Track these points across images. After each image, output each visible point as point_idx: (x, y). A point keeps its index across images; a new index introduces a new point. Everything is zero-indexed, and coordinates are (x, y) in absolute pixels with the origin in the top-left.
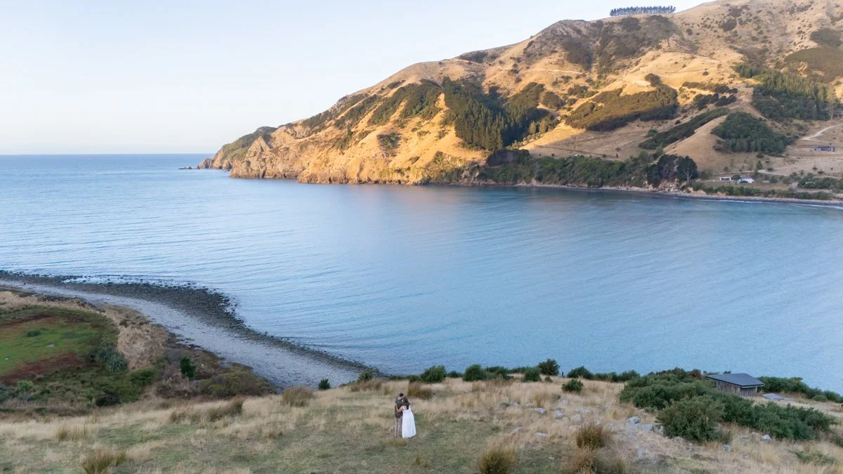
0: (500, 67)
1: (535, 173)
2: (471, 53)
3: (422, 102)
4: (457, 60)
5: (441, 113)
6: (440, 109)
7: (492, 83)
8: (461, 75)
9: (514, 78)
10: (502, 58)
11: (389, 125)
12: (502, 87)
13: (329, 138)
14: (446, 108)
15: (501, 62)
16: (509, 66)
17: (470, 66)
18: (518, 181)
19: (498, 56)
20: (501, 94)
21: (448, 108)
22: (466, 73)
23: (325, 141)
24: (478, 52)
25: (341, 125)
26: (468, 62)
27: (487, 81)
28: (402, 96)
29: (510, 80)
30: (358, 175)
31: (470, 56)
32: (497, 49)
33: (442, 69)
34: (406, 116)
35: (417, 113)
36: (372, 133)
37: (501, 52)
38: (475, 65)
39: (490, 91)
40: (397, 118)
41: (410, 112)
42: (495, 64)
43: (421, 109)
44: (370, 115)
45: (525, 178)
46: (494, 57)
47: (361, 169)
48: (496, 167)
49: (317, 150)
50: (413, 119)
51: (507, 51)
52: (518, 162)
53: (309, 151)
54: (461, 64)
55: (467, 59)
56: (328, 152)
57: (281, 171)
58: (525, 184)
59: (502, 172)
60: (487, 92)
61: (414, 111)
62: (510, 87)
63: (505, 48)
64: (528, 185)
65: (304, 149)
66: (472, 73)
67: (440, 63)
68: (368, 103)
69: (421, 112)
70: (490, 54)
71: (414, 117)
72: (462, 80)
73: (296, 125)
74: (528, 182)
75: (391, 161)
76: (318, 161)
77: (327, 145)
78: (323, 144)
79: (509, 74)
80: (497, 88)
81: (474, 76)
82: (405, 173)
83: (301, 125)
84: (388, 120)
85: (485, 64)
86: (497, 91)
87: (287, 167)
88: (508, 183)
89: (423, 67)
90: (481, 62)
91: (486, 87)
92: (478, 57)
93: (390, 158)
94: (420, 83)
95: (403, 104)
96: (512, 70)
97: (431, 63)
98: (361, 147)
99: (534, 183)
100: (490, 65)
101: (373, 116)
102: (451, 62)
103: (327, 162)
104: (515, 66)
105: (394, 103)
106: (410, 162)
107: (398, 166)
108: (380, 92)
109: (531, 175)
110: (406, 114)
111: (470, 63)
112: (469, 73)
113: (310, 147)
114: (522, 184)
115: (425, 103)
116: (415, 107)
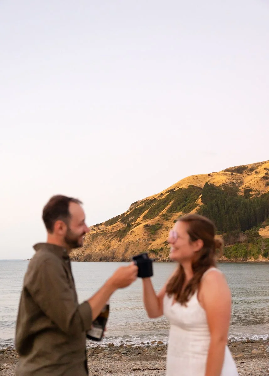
0: (255, 176)
1: (262, 251)
2: (235, 167)
3: (186, 200)
4: (224, 172)
5: (198, 208)
6: (197, 205)
7: (247, 187)
8: (223, 182)
9: (265, 182)
10: (257, 170)
11: (158, 217)
12: (254, 189)
13: (115, 230)
14: (201, 204)
15: (256, 173)
16: (262, 175)
17: (232, 176)
18: (248, 258)
19: (256, 169)
20: (253, 195)
21: (203, 204)
22: (227, 181)
23: (111, 233)
24: (241, 166)
25: (125, 221)
26: (231, 173)
27: (243, 186)
28: (172, 197)
29: (261, 184)
30: (123, 255)
31: (233, 169)
32: (255, 164)
33: (210, 178)
34: (171, 212)
35: (180, 208)
36: (142, 224)
37: (259, 166)
38: (236, 175)
39: (244, 193)
40: (164, 213)
41: (175, 208)
42: (252, 174)
43: (184, 206)
44: (146, 212)
45: (254, 255)
46: (252, 170)
47: (126, 250)
48: (230, 246)
49: (104, 239)
50: (176, 213)
51: (263, 165)
52: (249, 242)
53: (99, 241)
54: (224, 174)
55: (230, 171)
56: (111, 240)
57: (76, 255)
58: (254, 260)
59: (234, 250)
60: (243, 194)
61: (178, 208)
62: (261, 189)
63: (262, 163)
64: (256, 261)
65: (95, 239)
66: (232, 180)
67: (209, 175)
68: (148, 204)
69: (184, 208)
70: (250, 167)
71: (178, 212)
72: (224, 185)
73: (101, 224)
74: (257, 258)
75: (151, 244)
76: (103, 248)
77: (112, 235)
78: (109, 235)
79: (261, 180)
80: (251, 190)
81: (233, 182)
82: (159, 253)
83: (104, 224)
84: (158, 214)
85: (245, 175)
86: (250, 193)
87: (81, 252)
88: (239, 259)
89: (195, 178)
90: (241, 173)
91: (242, 190)
92: (240, 170)
93: (150, 242)
94: (187, 188)
95: (171, 203)
96: (263, 177)
97: (202, 175)
98: (131, 234)
99: (261, 259)
100: (248, 175)
101: (148, 213)
102: (218, 174)
103: (109, 248)
104: (266, 174)
105: (164, 202)
106: (164, 245)
107: (155, 247)
108: (159, 197)
109: (259, 253)
110: (172, 210)
111: (232, 174)
112: (230, 181)
113: (99, 237)
114: (252, 260)
115: (188, 201)
116: (179, 204)
